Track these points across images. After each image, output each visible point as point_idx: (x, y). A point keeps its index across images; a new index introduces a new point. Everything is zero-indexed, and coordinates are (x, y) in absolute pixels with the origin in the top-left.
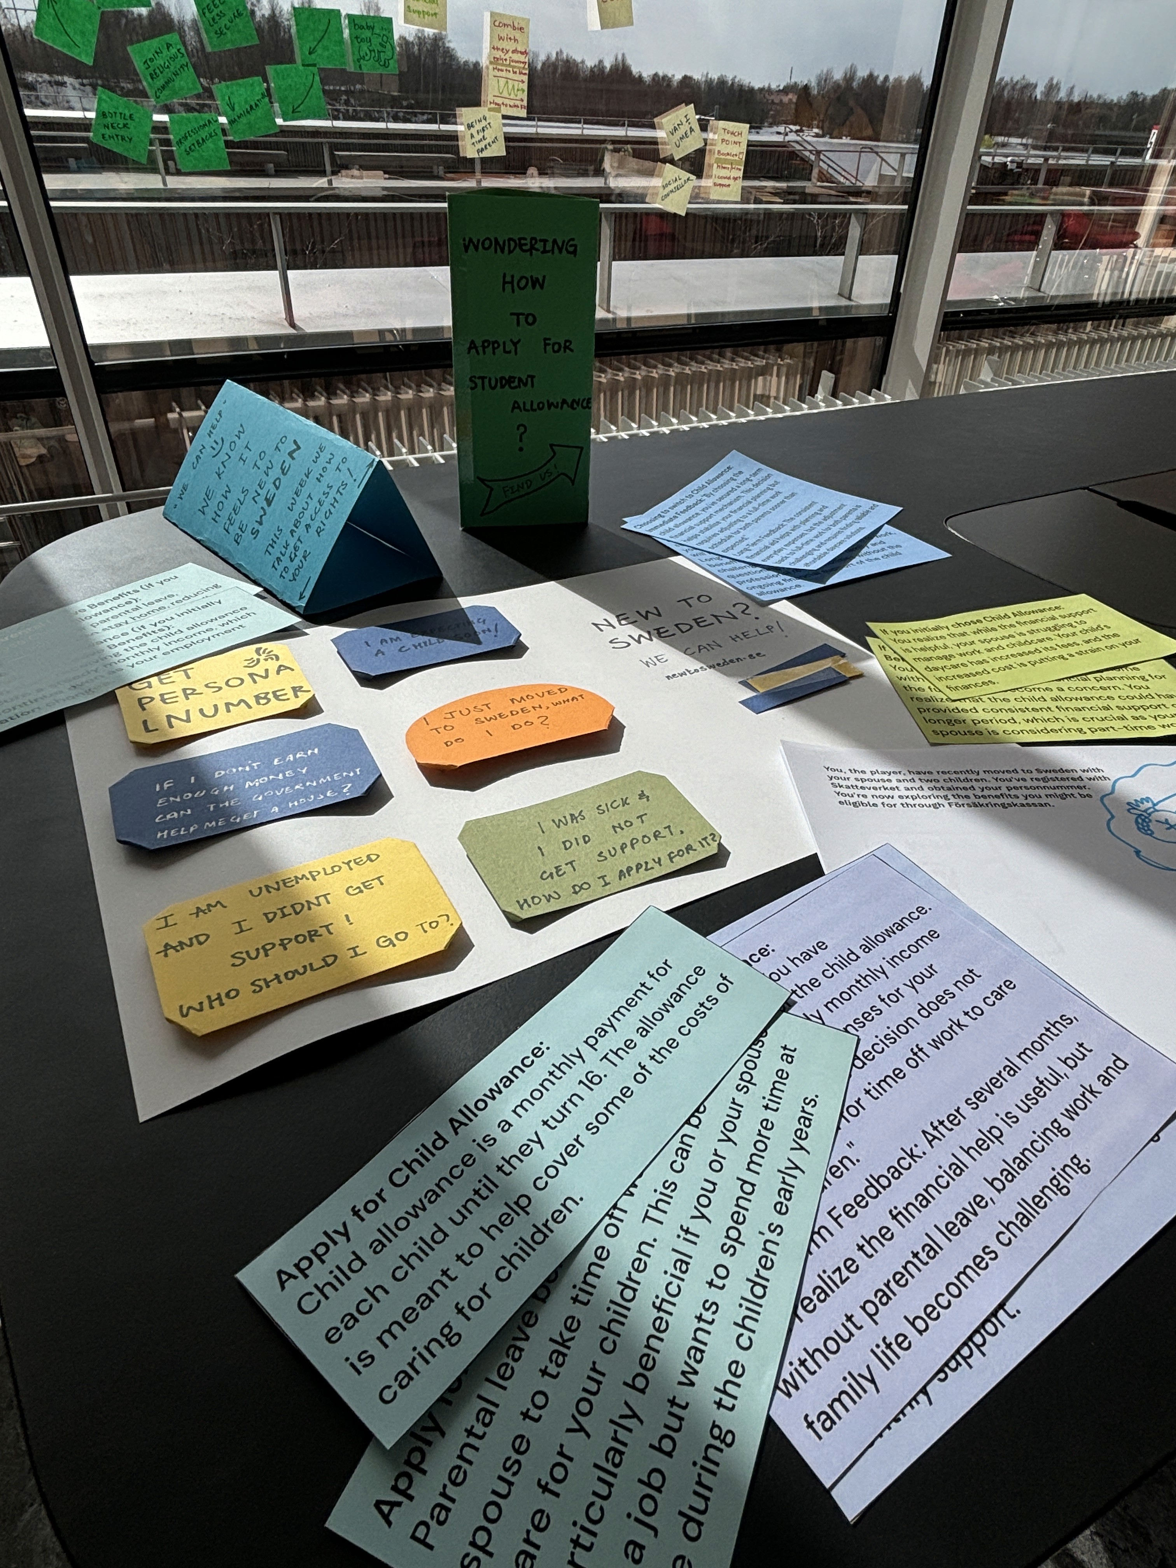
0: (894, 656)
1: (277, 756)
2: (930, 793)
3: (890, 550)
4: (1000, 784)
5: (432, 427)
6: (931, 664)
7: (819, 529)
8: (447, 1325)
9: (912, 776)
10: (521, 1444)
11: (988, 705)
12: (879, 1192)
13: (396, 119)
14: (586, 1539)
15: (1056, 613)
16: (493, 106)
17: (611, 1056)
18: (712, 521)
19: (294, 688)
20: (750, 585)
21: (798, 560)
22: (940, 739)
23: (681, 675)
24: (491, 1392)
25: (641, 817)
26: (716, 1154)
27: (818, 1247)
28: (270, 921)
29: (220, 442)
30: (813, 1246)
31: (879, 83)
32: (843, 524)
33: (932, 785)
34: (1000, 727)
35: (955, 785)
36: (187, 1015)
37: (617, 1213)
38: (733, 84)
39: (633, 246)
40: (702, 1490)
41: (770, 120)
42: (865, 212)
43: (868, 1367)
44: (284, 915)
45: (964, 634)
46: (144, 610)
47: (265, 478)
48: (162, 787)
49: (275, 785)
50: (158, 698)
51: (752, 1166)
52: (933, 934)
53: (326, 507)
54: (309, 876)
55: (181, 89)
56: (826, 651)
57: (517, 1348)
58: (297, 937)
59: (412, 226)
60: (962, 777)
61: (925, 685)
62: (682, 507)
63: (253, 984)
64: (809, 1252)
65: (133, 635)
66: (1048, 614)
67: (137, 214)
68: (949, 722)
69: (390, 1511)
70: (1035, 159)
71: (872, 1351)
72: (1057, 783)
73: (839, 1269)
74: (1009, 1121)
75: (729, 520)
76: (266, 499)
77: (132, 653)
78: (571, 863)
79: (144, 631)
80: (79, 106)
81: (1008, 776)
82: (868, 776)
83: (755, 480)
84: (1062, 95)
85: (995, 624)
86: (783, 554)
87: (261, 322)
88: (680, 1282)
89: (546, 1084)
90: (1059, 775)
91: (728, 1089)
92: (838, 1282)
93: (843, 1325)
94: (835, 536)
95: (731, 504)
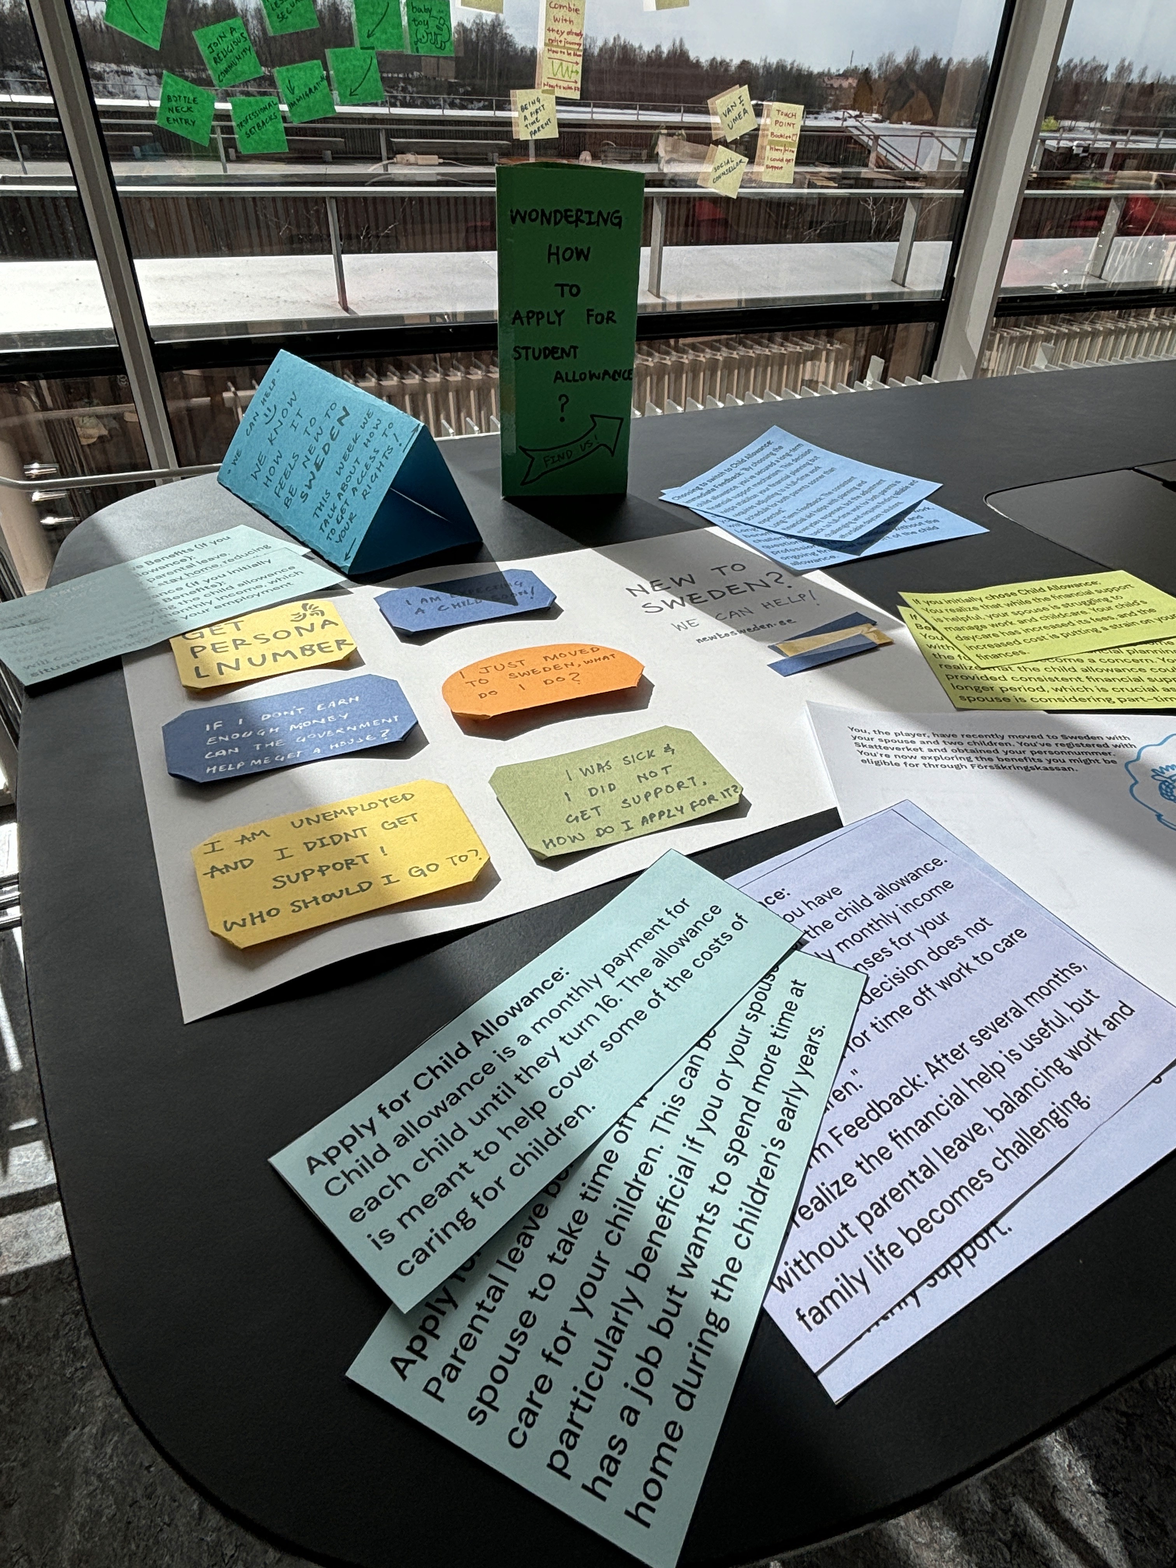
0: (924, 624)
1: (320, 702)
2: (953, 755)
3: (928, 525)
4: (1023, 748)
5: (479, 410)
6: (962, 634)
7: (856, 503)
8: (463, 1211)
9: (936, 738)
10: (527, 1319)
11: (1018, 674)
12: (880, 1116)
13: (452, 106)
14: (585, 1402)
15: (1092, 588)
16: (547, 88)
17: (627, 983)
18: (749, 494)
19: (337, 641)
20: (785, 555)
21: (834, 532)
22: (966, 704)
23: (712, 638)
24: (502, 1273)
25: (665, 768)
26: (723, 1074)
27: (818, 1161)
28: (310, 850)
29: (273, 410)
30: (813, 1161)
31: (942, 66)
32: (880, 499)
33: (955, 747)
34: (1027, 695)
35: (979, 748)
36: (231, 928)
37: (626, 1122)
38: (792, 68)
39: (686, 232)
40: (696, 1367)
41: (829, 106)
42: (919, 197)
43: (860, 1270)
44: (323, 845)
45: (998, 606)
46: (199, 567)
47: (315, 444)
48: (212, 728)
49: (317, 729)
50: (209, 648)
51: (757, 1086)
52: (947, 885)
53: (372, 471)
54: (347, 811)
55: (243, 72)
56: (857, 619)
57: (527, 1235)
58: (334, 865)
59: (466, 210)
60: (987, 741)
61: (955, 653)
62: (721, 480)
63: (292, 904)
64: (809, 1165)
65: (187, 590)
66: (1084, 589)
67: (198, 199)
68: (977, 689)
69: (405, 1368)
70: (1102, 143)
71: (865, 1256)
72: (1081, 749)
73: (837, 1182)
74: (1012, 1058)
75: (768, 493)
76: (316, 464)
77: (185, 606)
78: (596, 808)
79: (198, 587)
80: (143, 94)
81: (1033, 741)
82: (892, 737)
83: (795, 455)
84: (1134, 77)
85: (1030, 597)
86: (820, 525)
87: (316, 305)
88: (684, 1186)
89: (564, 1005)
90: (1085, 742)
91: (738, 1018)
92: (836, 1194)
93: (839, 1232)
94: (873, 509)
95: (769, 478)
